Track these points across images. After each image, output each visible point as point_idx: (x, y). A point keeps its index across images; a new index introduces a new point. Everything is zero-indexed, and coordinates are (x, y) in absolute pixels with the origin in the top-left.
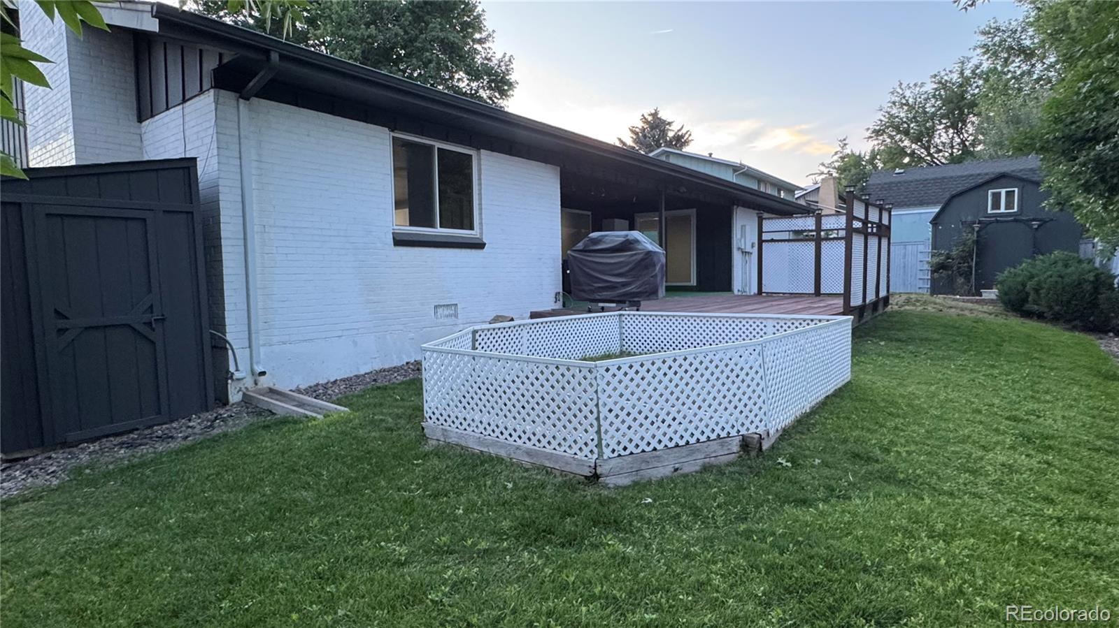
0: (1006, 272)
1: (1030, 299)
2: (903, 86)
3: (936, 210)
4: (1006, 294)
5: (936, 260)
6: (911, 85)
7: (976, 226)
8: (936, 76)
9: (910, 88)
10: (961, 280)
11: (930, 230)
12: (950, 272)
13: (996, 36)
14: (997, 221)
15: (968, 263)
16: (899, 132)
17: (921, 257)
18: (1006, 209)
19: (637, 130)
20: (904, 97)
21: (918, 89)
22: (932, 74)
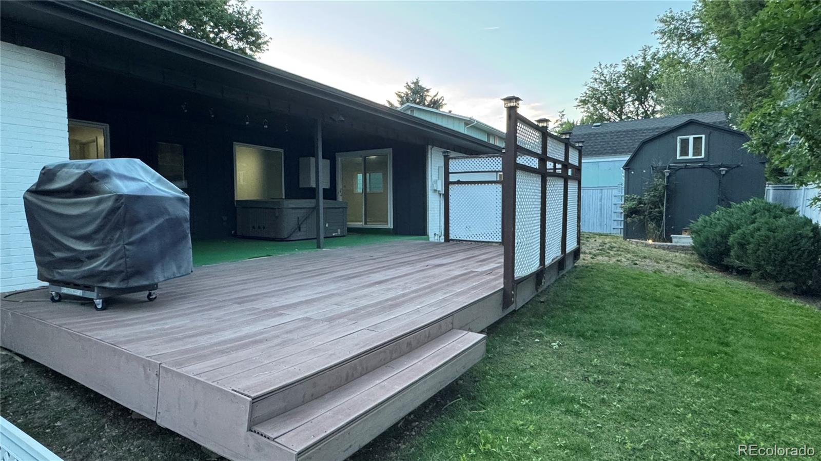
0: (700, 219)
1: (732, 253)
2: (602, 67)
3: (626, 158)
4: (704, 245)
5: (629, 205)
6: (608, 66)
7: (667, 172)
8: (626, 60)
9: (607, 67)
10: (651, 225)
11: (623, 174)
12: (642, 217)
13: (671, 24)
14: (686, 167)
15: (659, 208)
16: (599, 102)
17: (615, 201)
18: (693, 156)
19: (403, 95)
20: (603, 75)
21: (613, 69)
22: (623, 59)
